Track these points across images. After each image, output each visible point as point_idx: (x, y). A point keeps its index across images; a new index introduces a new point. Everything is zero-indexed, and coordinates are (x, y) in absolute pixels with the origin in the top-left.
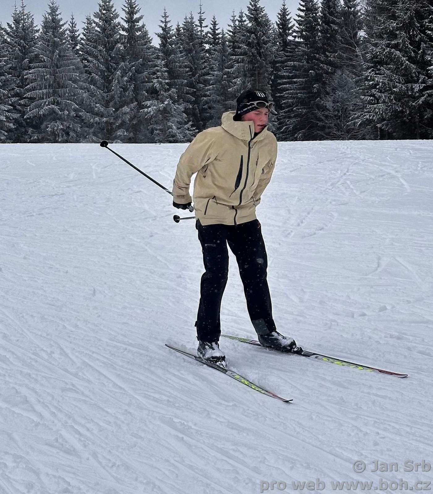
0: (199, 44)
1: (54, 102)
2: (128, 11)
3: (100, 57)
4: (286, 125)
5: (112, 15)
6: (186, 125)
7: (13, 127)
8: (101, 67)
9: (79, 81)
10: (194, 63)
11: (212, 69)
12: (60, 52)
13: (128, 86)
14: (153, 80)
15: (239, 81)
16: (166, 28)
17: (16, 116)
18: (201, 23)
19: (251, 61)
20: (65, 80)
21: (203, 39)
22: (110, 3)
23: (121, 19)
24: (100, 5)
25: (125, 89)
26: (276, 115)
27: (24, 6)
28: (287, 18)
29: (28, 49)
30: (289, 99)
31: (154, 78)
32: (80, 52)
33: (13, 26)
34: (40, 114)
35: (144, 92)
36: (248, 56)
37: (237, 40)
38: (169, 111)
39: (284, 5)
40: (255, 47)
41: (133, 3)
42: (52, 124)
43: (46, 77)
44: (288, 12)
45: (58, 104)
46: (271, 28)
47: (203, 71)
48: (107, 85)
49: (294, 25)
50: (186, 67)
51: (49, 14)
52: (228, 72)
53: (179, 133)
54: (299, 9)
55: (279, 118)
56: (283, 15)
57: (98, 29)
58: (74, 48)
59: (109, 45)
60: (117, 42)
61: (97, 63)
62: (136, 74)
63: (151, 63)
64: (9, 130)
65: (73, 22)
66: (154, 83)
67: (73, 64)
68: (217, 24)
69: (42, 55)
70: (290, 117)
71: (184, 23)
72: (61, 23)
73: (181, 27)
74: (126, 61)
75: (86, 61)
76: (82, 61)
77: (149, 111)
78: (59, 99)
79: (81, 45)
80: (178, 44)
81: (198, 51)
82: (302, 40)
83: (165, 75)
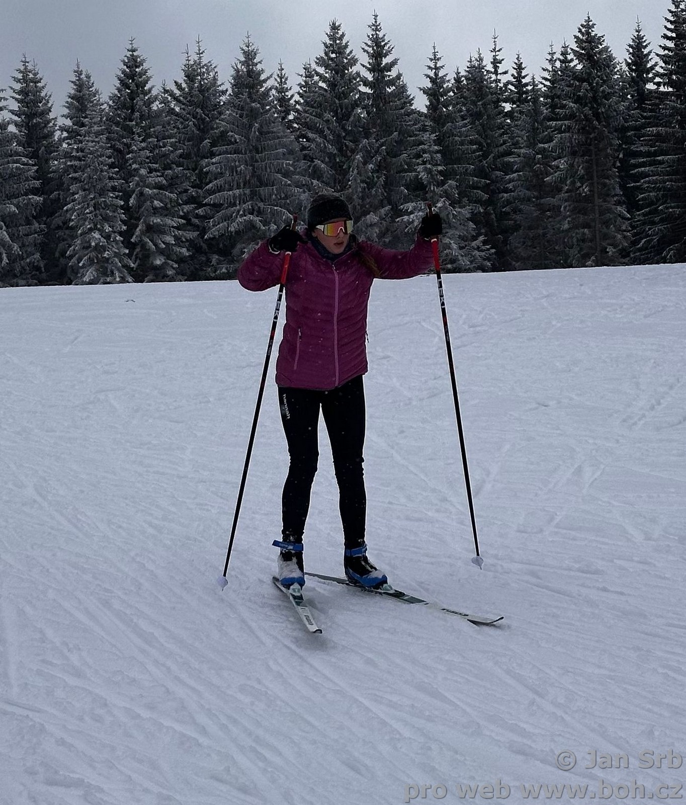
0: (494, 102)
1: (253, 210)
2: (372, 52)
3: (327, 132)
4: (648, 236)
5: (345, 61)
6: (475, 242)
7: (187, 254)
8: (329, 149)
9: (294, 173)
10: (486, 136)
11: (516, 145)
12: (261, 126)
13: (376, 179)
14: (416, 167)
15: (562, 164)
16: (436, 79)
17: (191, 235)
18: (496, 68)
19: (583, 128)
20: (271, 172)
21: (499, 94)
22: (342, 40)
23: (361, 67)
24: (325, 44)
25: (370, 184)
26: (628, 219)
27: (201, 52)
28: (645, 53)
29: (208, 124)
30: (651, 192)
31: (418, 164)
32: (295, 125)
33: (184, 85)
34: (230, 231)
35: (402, 188)
36: (577, 121)
37: (559, 93)
38: (445, 218)
39: (639, 31)
40: (589, 105)
41: (382, 38)
42: (251, 245)
43: (239, 169)
44: (645, 41)
45: (260, 213)
46: (616, 70)
47: (501, 149)
48: (340, 178)
49: (656, 64)
50: (472, 142)
51: (243, 63)
52: (544, 148)
53: (462, 256)
54: (665, 37)
55: (633, 224)
56: (638, 47)
57: (324, 85)
58: (283, 118)
59: (342, 111)
60: (356, 104)
61: (323, 141)
62: (388, 157)
63: (412, 138)
64: (181, 260)
65: (281, 74)
66: (419, 172)
67: (284, 146)
68: (523, 69)
69: (232, 132)
70: (653, 223)
71: (468, 69)
72: (263, 77)
73: (462, 76)
74: (371, 136)
75: (305, 140)
76: (297, 139)
77: (411, 220)
78: (261, 205)
79: (295, 112)
80: (457, 104)
81: (492, 116)
82: (670, 89)
83: (436, 158)
